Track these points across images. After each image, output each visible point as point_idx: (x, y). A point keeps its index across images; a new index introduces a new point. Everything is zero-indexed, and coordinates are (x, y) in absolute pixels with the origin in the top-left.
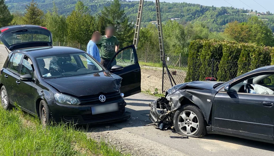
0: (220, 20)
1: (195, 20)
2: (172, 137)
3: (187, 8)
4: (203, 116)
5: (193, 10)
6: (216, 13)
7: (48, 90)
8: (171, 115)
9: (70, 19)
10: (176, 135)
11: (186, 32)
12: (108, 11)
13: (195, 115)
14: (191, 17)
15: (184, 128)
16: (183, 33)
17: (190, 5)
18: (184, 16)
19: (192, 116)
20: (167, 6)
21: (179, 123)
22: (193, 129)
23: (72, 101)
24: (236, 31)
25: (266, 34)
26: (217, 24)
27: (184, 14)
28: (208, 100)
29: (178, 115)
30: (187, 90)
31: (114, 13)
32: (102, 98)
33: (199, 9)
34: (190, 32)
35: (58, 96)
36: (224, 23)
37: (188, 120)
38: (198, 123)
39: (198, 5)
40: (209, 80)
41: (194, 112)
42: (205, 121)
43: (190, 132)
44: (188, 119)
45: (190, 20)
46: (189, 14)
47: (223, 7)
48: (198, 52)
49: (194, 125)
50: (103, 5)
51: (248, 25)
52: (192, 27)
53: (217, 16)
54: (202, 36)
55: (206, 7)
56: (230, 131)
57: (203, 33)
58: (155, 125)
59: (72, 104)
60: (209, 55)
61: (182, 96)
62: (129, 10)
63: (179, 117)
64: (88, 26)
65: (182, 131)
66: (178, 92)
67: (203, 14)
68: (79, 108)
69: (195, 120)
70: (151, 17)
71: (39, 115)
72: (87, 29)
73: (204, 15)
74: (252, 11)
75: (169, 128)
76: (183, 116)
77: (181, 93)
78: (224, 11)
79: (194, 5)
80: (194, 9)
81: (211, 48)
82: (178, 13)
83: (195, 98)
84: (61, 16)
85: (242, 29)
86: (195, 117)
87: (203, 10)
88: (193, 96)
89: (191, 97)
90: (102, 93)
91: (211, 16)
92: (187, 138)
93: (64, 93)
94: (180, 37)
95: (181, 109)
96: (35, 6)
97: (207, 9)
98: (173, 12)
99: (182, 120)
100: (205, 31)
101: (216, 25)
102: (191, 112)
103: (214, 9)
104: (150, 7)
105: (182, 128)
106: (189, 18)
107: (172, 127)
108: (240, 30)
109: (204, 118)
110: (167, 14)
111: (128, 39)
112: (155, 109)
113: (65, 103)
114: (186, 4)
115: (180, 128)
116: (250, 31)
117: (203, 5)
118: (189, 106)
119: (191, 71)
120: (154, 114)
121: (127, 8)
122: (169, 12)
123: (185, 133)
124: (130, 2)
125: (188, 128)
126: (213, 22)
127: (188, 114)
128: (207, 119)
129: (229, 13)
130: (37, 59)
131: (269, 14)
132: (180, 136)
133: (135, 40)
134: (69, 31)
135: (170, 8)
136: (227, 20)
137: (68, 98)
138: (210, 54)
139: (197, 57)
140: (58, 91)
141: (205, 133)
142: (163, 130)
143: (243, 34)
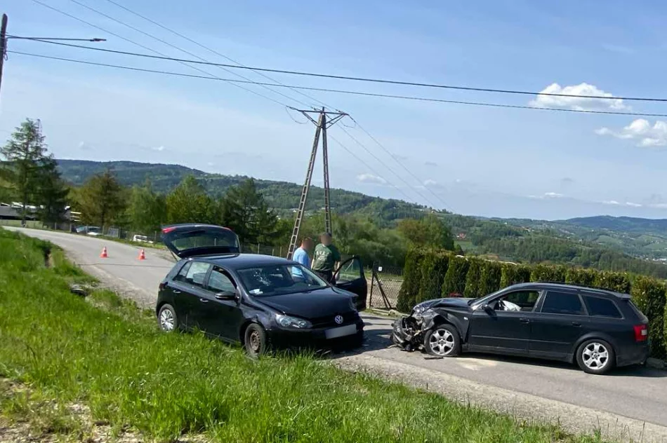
0: (387, 214)
1: (355, 211)
2: (426, 359)
3: (344, 196)
4: (459, 334)
5: (352, 199)
6: (383, 206)
7: (263, 310)
8: (423, 334)
9: (174, 198)
10: (427, 356)
11: (347, 226)
13: (451, 334)
14: (350, 207)
15: (437, 349)
16: (343, 227)
17: (348, 193)
18: (338, 205)
19: (447, 335)
20: (317, 191)
21: (432, 343)
22: (447, 349)
23: (299, 324)
24: (410, 229)
25: (445, 235)
26: (384, 218)
27: (341, 203)
28: (465, 318)
29: (430, 335)
30: (442, 308)
31: (246, 196)
32: (339, 319)
33: (360, 198)
34: (353, 227)
35: (279, 318)
36: (392, 218)
37: (442, 340)
38: (453, 342)
39: (359, 194)
40: (455, 296)
41: (449, 330)
42: (461, 340)
43: (444, 352)
44: (442, 338)
45: (349, 211)
46: (346, 204)
48: (417, 262)
49: (448, 344)
50: (217, 180)
51: (424, 224)
52: (356, 221)
53: (384, 209)
55: (370, 197)
56: (487, 348)
58: (398, 346)
59: (300, 328)
60: (431, 266)
61: (436, 315)
63: (431, 336)
65: (434, 351)
66: (430, 310)
67: (366, 205)
68: (311, 332)
69: (450, 339)
70: (293, 203)
71: (243, 343)
72: (200, 214)
73: (366, 207)
74: (426, 207)
75: (417, 350)
76: (437, 335)
77: (436, 311)
78: (392, 204)
79: (354, 194)
80: (355, 198)
81: (435, 260)
83: (450, 316)
85: (418, 227)
86: (450, 336)
87: (365, 201)
88: (449, 314)
89: (447, 316)
91: (377, 209)
92: (442, 358)
93: (289, 315)
94: (339, 231)
95: (434, 329)
97: (371, 199)
99: (434, 339)
100: (373, 227)
101: (382, 220)
102: (446, 331)
103: (380, 200)
104: (291, 190)
105: (434, 349)
106: (347, 208)
107: (421, 348)
108: (415, 228)
109: (460, 336)
110: (316, 201)
111: (265, 232)
112: (401, 329)
113: (290, 326)
114: (343, 191)
115: (432, 348)
116: (427, 230)
117: (366, 194)
118: (444, 325)
119: (408, 283)
120: (398, 334)
122: (319, 198)
123: (438, 353)
124: (261, 180)
125: (442, 348)
126: (379, 216)
127: (442, 333)
128: (463, 338)
129: (398, 207)
130: (238, 271)
131: (444, 211)
132: (433, 357)
133: (294, 237)
135: (319, 194)
136: (396, 216)
137: (294, 320)
138: (434, 265)
139: (416, 268)
140: (280, 312)
141: (460, 352)
142: (411, 351)
143: (420, 233)
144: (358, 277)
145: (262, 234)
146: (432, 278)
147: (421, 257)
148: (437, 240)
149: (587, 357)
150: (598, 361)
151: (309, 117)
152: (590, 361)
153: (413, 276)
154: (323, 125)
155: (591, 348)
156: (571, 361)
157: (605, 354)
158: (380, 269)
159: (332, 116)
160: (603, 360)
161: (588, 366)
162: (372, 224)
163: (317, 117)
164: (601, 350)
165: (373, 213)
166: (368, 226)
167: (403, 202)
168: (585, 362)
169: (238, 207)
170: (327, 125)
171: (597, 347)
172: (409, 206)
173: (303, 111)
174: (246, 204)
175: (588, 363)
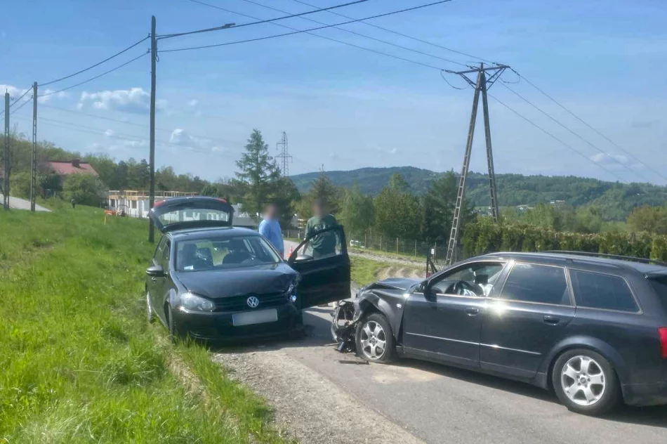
0: (628, 204)
1: (588, 204)
2: (342, 362)
4: (391, 331)
5: (585, 188)
6: (623, 192)
8: (355, 327)
9: (380, 199)
10: (359, 359)
12: (437, 188)
13: (382, 329)
14: (583, 198)
15: (368, 349)
17: (581, 180)
18: (569, 197)
19: (378, 329)
20: (545, 182)
21: (362, 341)
22: (378, 351)
24: (646, 221)
26: (625, 210)
27: (572, 194)
28: (398, 305)
29: (361, 329)
30: (375, 290)
31: (447, 190)
32: (253, 301)
33: (595, 186)
37: (373, 337)
38: (385, 341)
39: (594, 181)
41: (381, 324)
42: (393, 339)
43: (375, 355)
44: (374, 335)
45: (581, 203)
46: (578, 195)
47: (633, 184)
49: (379, 344)
53: (624, 197)
54: (590, 227)
57: (593, 223)
59: (203, 311)
62: (485, 187)
63: (362, 331)
64: (407, 211)
65: (365, 353)
67: (602, 194)
69: (381, 337)
70: (519, 198)
73: (602, 197)
76: (367, 329)
77: (366, 294)
78: (635, 190)
79: (588, 180)
80: (587, 186)
82: (561, 193)
83: (381, 302)
84: (366, 196)
85: (656, 216)
86: (381, 332)
87: (600, 189)
89: (377, 301)
91: (615, 197)
92: (367, 363)
93: (194, 294)
95: (363, 320)
96: (326, 179)
97: (608, 186)
98: (554, 191)
99: (365, 336)
100: (596, 219)
101: (623, 212)
102: (377, 324)
103: (619, 186)
104: (518, 182)
105: (365, 349)
106: (579, 200)
108: (653, 218)
109: (392, 333)
110: (544, 193)
112: (336, 319)
115: (363, 349)
118: (374, 315)
121: (481, 185)
122: (548, 191)
123: (369, 356)
125: (373, 349)
126: (618, 206)
127: (373, 327)
128: (396, 335)
129: (643, 193)
134: (377, 218)
135: (548, 185)
136: (641, 204)
141: (394, 356)
151: (465, 78)
154: (482, 86)
158: (433, 251)
159: (492, 72)
162: (594, 216)
165: (611, 204)
166: (589, 220)
167: (649, 186)
170: (488, 85)
173: (461, 73)
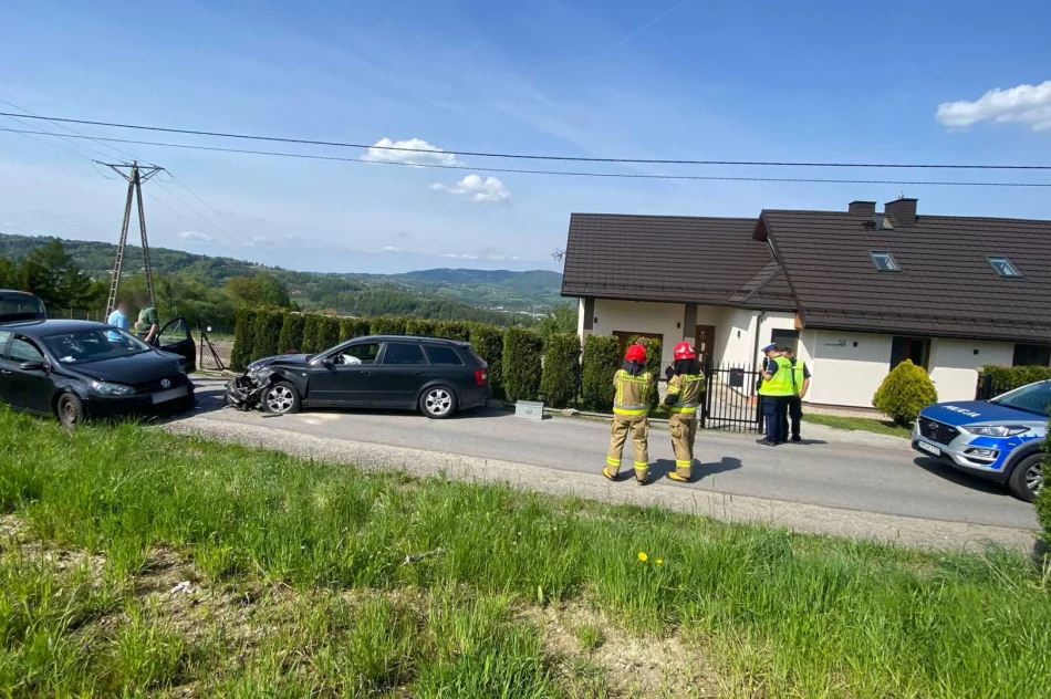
0: (215, 273)
1: (179, 271)
2: (264, 417)
3: (166, 255)
4: (298, 390)
5: (175, 258)
6: (210, 264)
7: (77, 379)
8: (260, 392)
10: (265, 414)
11: (172, 286)
13: (289, 391)
14: (173, 267)
15: (276, 406)
16: (168, 288)
17: (170, 251)
19: (285, 392)
21: (270, 401)
22: (286, 406)
23: (121, 390)
24: (241, 287)
25: (279, 292)
27: (162, 263)
28: (304, 374)
30: (278, 366)
31: (53, 257)
32: (166, 383)
33: (185, 257)
34: (179, 287)
35: (95, 384)
36: (221, 276)
37: (280, 397)
38: (292, 399)
39: (184, 253)
41: (287, 387)
42: (300, 396)
43: (283, 408)
45: (173, 271)
46: (169, 264)
47: (218, 258)
48: (249, 320)
49: (287, 401)
51: (256, 282)
53: (212, 267)
54: (198, 294)
56: (328, 402)
57: (198, 289)
58: (233, 406)
59: (122, 394)
60: (265, 324)
61: (272, 372)
63: (268, 394)
65: (272, 409)
66: (265, 368)
67: (191, 264)
68: (135, 398)
69: (288, 396)
70: (108, 264)
71: (56, 413)
73: (191, 266)
74: (257, 264)
75: (254, 408)
76: (274, 393)
77: (272, 369)
78: (219, 262)
79: (177, 252)
80: (178, 257)
81: (268, 317)
83: (287, 373)
86: (288, 393)
87: (190, 260)
89: (284, 373)
90: (164, 378)
91: (203, 267)
92: (280, 415)
93: (107, 381)
94: (163, 292)
95: (271, 387)
97: (195, 258)
99: (272, 397)
100: (200, 287)
101: (210, 279)
102: (284, 388)
103: (206, 258)
104: (106, 250)
105: (272, 406)
106: (170, 267)
107: (258, 407)
108: (247, 285)
109: (298, 393)
110: (134, 261)
111: (78, 295)
112: (235, 389)
113: (111, 394)
114: (165, 250)
115: (270, 406)
116: (260, 287)
117: (191, 253)
118: (281, 382)
119: (240, 341)
120: (233, 395)
123: (277, 411)
124: (69, 241)
125: (280, 405)
126: (206, 274)
127: (279, 391)
128: (303, 393)
129: (227, 265)
130: (45, 338)
131: (277, 268)
132: (272, 414)
135: (138, 253)
136: (226, 274)
137: (115, 386)
138: (267, 323)
139: (248, 326)
140: (98, 379)
141: (300, 408)
142: (247, 410)
143: (252, 291)
144: (186, 338)
145: (74, 298)
146: (266, 335)
147: (254, 314)
148: (271, 297)
149: (430, 404)
150: (441, 407)
151: (119, 172)
152: (434, 407)
153: (245, 335)
154: (136, 180)
155: (434, 395)
156: (414, 408)
157: (448, 399)
158: (209, 329)
159: (146, 171)
160: (446, 405)
161: (432, 412)
162: (199, 283)
163: (129, 172)
164: (444, 396)
165: (200, 272)
166: (195, 286)
167: (232, 260)
168: (429, 408)
169: (44, 271)
170: (141, 181)
171: (439, 393)
172: (238, 264)
173: (112, 166)
174: (52, 266)
175: (431, 409)
